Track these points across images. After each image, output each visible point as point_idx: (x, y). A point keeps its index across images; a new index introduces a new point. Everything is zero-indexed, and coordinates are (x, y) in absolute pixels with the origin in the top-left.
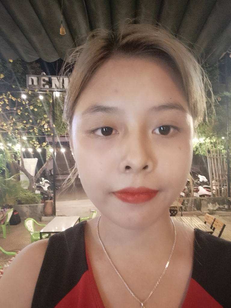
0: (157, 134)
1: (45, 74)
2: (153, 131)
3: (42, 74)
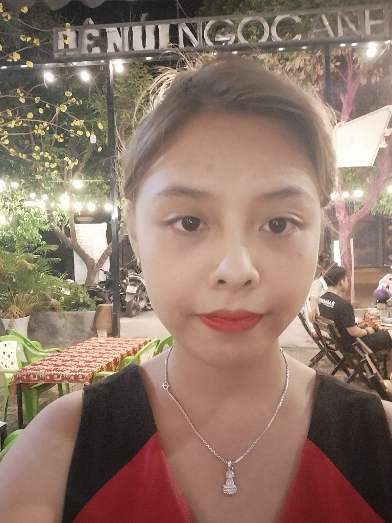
1: (91, 22)
3: (86, 23)
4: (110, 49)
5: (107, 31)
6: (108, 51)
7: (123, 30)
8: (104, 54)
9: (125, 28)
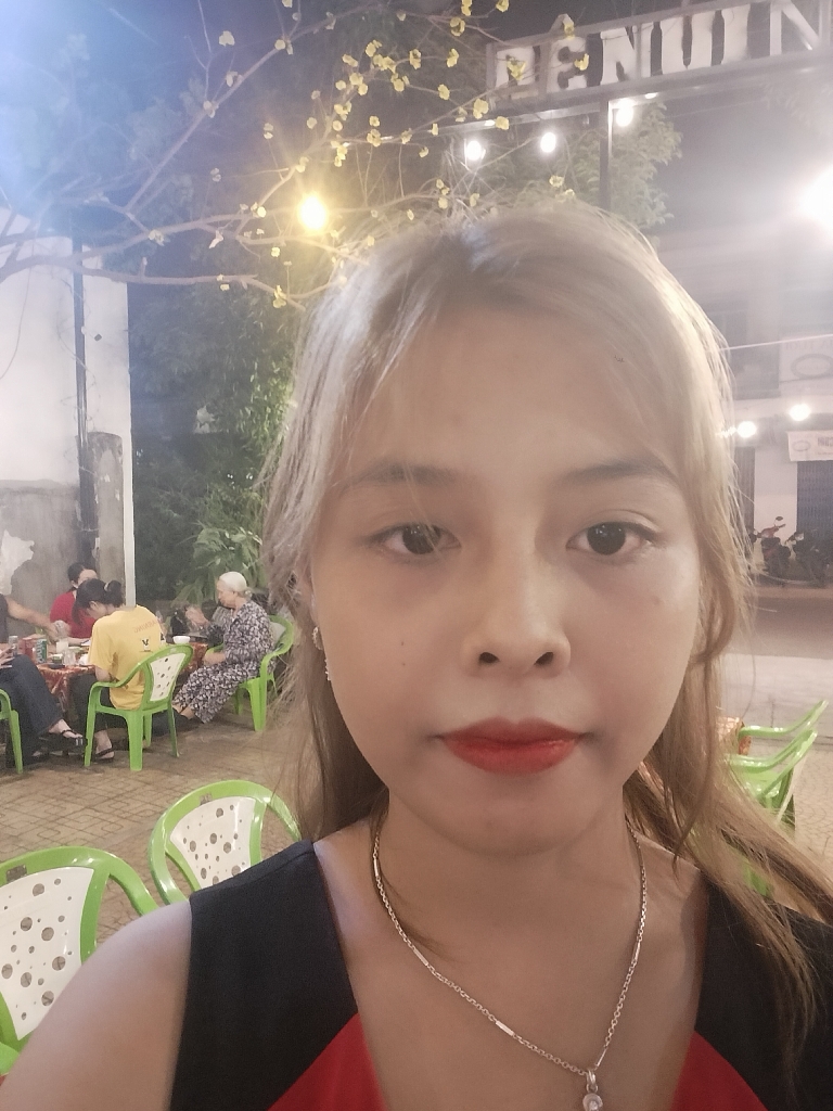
0: (584, 551)
1: (569, 22)
2: (569, 541)
3: (555, 26)
4: (609, 76)
5: (602, 37)
6: (604, 82)
7: (639, 30)
8: (594, 89)
9: (644, 26)
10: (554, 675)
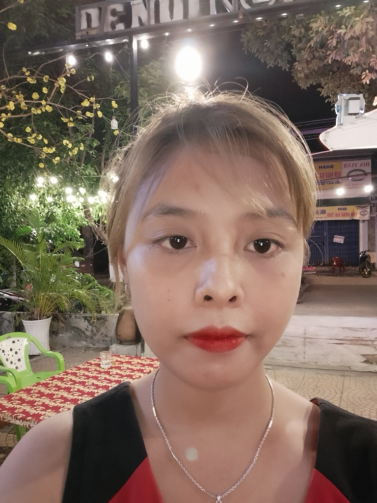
2: (245, 247)
4: (135, 24)
5: (131, 4)
6: (133, 26)
7: (149, 1)
8: (128, 30)
10: (236, 306)
